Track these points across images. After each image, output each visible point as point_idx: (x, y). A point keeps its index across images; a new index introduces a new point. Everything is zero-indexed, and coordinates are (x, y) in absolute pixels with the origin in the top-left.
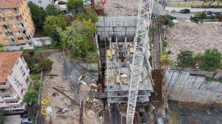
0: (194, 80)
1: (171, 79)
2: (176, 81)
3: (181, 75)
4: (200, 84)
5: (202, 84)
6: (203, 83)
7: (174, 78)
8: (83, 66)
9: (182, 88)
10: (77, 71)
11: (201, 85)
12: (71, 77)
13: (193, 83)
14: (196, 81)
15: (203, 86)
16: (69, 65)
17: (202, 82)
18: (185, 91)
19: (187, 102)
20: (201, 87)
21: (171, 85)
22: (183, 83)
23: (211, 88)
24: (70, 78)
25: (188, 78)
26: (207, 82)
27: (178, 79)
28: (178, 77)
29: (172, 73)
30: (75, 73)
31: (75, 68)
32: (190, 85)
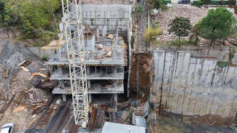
0: (199, 66)
1: (164, 68)
2: (172, 71)
3: (177, 57)
4: (211, 74)
5: (214, 74)
6: (216, 72)
7: (168, 65)
8: (34, 52)
9: (185, 86)
10: (21, 55)
11: (213, 77)
12: (8, 61)
13: (200, 73)
14: (203, 67)
15: (217, 78)
16: (11, 46)
17: (213, 70)
18: (190, 92)
19: (198, 116)
20: (214, 81)
21: (165, 80)
22: (184, 74)
23: (230, 82)
24: (6, 62)
25: (190, 64)
26: (220, 68)
27: (175, 67)
28: (174, 63)
29: (164, 54)
30: (17, 58)
31: (20, 51)
32: (196, 78)
